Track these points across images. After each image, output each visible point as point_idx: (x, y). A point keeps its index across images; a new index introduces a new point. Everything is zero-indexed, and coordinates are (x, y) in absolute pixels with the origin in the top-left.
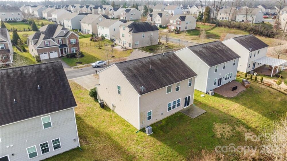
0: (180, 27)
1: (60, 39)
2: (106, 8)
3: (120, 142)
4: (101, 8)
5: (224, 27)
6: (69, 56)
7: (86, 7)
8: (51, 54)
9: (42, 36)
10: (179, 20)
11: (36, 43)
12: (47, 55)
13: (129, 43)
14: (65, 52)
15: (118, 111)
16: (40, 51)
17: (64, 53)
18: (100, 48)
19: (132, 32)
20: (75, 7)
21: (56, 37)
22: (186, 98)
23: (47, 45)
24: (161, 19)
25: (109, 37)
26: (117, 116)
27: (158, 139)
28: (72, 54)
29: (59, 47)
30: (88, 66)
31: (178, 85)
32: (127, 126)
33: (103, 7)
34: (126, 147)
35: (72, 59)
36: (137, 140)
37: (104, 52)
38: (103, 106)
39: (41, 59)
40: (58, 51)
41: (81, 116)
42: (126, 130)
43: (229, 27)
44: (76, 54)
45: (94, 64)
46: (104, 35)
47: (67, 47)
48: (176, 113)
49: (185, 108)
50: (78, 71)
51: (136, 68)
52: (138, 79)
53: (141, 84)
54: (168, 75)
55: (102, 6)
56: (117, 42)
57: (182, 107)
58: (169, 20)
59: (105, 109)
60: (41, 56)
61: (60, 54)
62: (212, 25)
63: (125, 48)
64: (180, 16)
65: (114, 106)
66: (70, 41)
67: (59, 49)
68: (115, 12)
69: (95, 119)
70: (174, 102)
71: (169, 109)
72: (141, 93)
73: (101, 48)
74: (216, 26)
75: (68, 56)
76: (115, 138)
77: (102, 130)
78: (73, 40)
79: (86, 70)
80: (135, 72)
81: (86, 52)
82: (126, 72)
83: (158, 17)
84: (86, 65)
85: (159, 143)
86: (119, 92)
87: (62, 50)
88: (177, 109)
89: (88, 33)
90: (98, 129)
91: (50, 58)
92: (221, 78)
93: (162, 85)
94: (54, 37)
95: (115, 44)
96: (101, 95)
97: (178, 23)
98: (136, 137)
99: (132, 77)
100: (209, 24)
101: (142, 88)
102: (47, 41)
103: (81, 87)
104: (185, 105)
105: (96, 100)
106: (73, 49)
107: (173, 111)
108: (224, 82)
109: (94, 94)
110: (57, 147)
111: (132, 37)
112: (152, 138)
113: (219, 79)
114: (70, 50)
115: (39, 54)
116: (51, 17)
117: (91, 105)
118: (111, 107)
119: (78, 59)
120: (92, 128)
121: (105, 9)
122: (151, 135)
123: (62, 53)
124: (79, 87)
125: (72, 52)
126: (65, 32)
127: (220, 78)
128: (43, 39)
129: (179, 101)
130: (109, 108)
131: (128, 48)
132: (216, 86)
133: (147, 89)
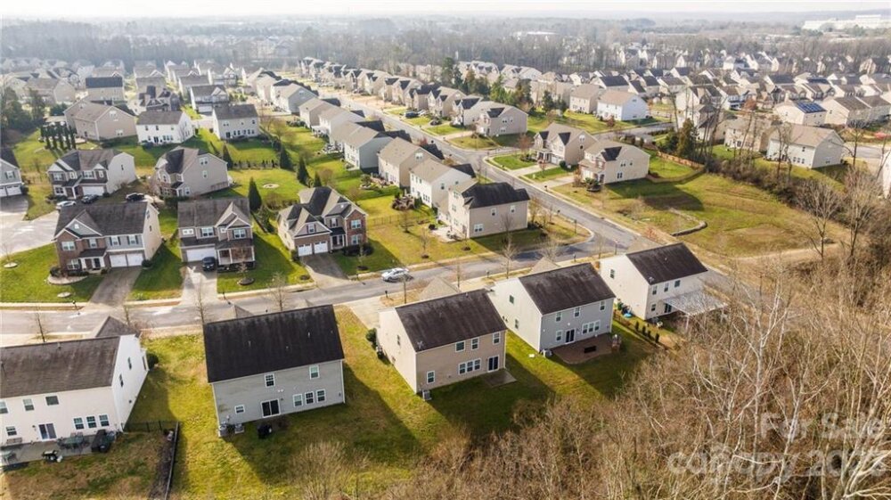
0: (603, 176)
1: (334, 220)
2: (446, 96)
3: (391, 404)
4: (436, 94)
5: (722, 175)
6: (347, 252)
7: (402, 86)
8: (316, 246)
9: (304, 214)
10: (602, 158)
11: (293, 227)
12: (309, 248)
13: (464, 227)
14: (341, 241)
15: (397, 366)
16: (299, 243)
17: (338, 243)
18: (407, 232)
19: (468, 206)
20: (375, 79)
21: (327, 216)
22: (491, 360)
23: (311, 231)
24: (564, 147)
25: (431, 201)
26: (395, 372)
27: (434, 407)
28: (353, 247)
29: (331, 234)
30: (375, 276)
31: (475, 341)
32: (403, 387)
33: (440, 91)
34: (395, 411)
35: (350, 258)
36: (410, 405)
37: (412, 240)
38: (382, 357)
39: (300, 255)
40: (329, 242)
41: (351, 367)
42: (401, 392)
43: (735, 178)
44: (358, 247)
45: (386, 275)
46: (422, 196)
47: (344, 233)
48: (474, 378)
49: (489, 372)
50: (357, 287)
51: (422, 316)
52: (419, 331)
53: (421, 338)
54: (462, 327)
55: (439, 89)
56: (442, 217)
57: (485, 369)
58: (584, 154)
59: (384, 361)
60: (300, 249)
61: (332, 245)
62: (696, 165)
63: (455, 237)
64: (606, 149)
65: (394, 359)
66: (350, 224)
67: (331, 238)
68: (465, 111)
69: (368, 372)
70: (470, 364)
71: (462, 371)
72: (417, 350)
73: (409, 229)
74: (704, 172)
75: (344, 249)
76: (386, 400)
77: (373, 387)
78: (356, 223)
79: (371, 286)
80: (418, 320)
81: (379, 240)
82: (407, 320)
83: (559, 142)
84: (374, 273)
85: (434, 411)
86: (399, 343)
87: (335, 239)
88: (475, 373)
89: (392, 183)
90: (369, 386)
91: (313, 253)
92: (573, 331)
93: (449, 341)
94: (323, 216)
95: (439, 222)
96: (380, 338)
97: (600, 164)
98: (410, 401)
99: (413, 327)
100: (689, 163)
101: (420, 344)
102: (311, 225)
103: (358, 320)
104: (490, 369)
105: (375, 345)
106: (355, 238)
107: (468, 375)
108: (579, 336)
109: (372, 337)
110: (321, 399)
111: (468, 215)
112: (428, 405)
113: (568, 333)
114: (349, 239)
115: (296, 247)
116: (318, 124)
117: (366, 353)
118: (391, 360)
119: (362, 259)
120: (362, 384)
121: (444, 98)
122: (428, 402)
123: (335, 243)
124: (354, 319)
125: (352, 243)
126: (342, 206)
127: (570, 330)
128: (307, 221)
129: (478, 362)
130: (388, 360)
131: (461, 236)
132: (563, 342)
133: (426, 345)
